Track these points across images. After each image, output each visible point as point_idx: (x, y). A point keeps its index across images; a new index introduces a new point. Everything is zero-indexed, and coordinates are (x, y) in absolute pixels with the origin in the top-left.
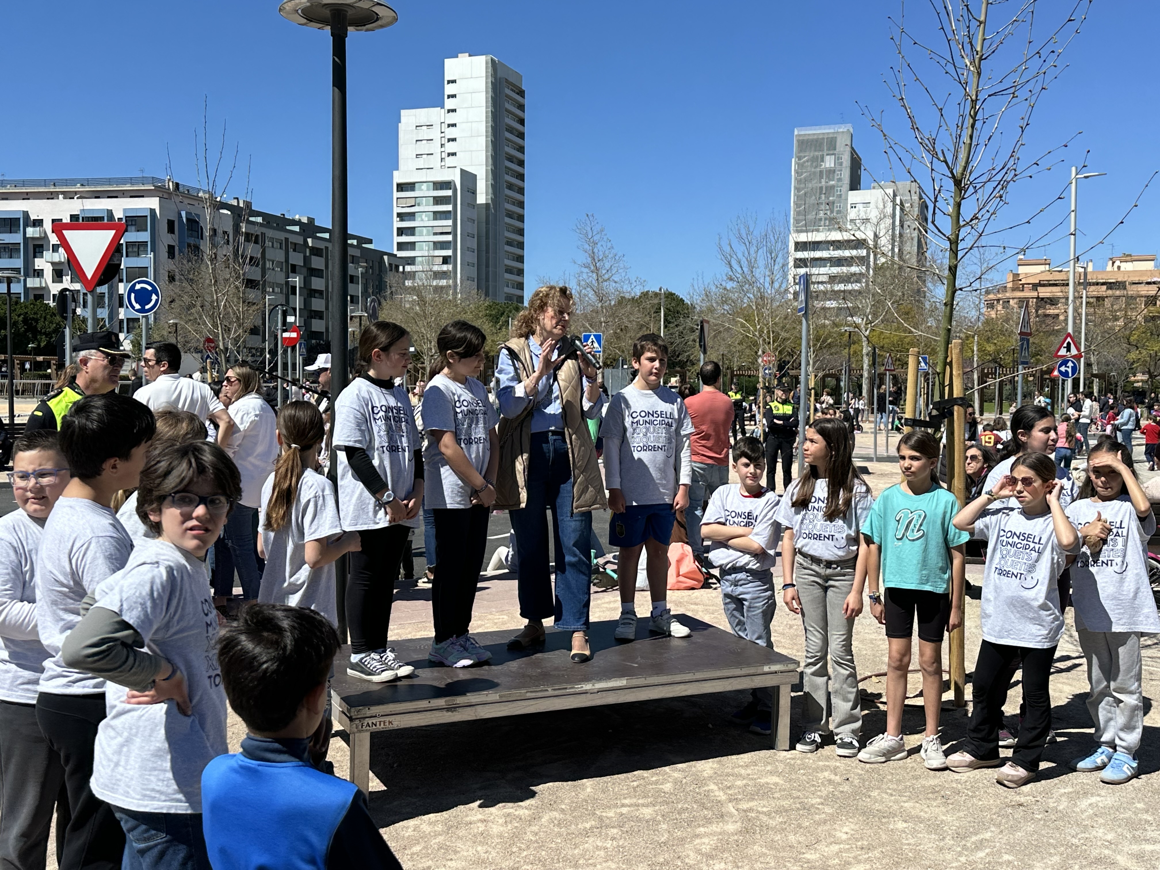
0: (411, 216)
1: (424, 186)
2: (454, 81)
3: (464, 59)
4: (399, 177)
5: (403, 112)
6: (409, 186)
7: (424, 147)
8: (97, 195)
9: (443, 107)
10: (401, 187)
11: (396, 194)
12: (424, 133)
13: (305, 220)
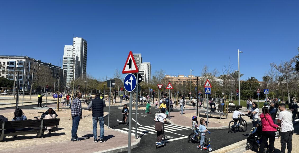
0: (66, 63)
1: (69, 58)
2: (75, 41)
3: (77, 38)
4: (64, 57)
5: (65, 46)
6: (66, 58)
7: (69, 52)
8: (13, 58)
9: (73, 45)
10: (64, 58)
11: (63, 59)
12: (69, 49)
13: (50, 64)
